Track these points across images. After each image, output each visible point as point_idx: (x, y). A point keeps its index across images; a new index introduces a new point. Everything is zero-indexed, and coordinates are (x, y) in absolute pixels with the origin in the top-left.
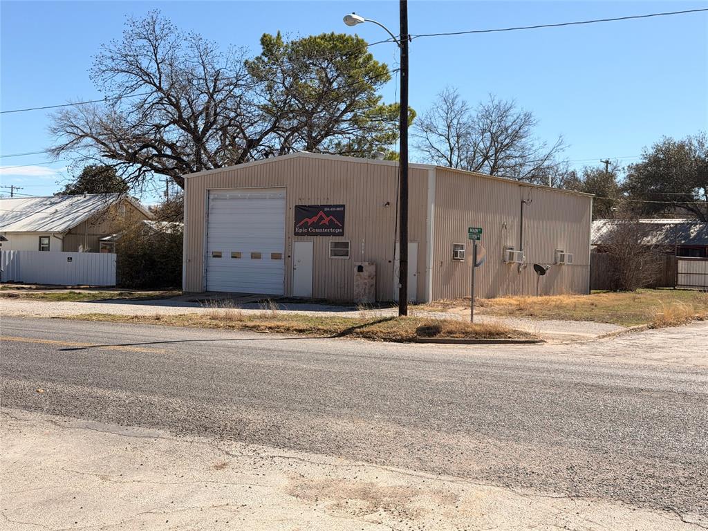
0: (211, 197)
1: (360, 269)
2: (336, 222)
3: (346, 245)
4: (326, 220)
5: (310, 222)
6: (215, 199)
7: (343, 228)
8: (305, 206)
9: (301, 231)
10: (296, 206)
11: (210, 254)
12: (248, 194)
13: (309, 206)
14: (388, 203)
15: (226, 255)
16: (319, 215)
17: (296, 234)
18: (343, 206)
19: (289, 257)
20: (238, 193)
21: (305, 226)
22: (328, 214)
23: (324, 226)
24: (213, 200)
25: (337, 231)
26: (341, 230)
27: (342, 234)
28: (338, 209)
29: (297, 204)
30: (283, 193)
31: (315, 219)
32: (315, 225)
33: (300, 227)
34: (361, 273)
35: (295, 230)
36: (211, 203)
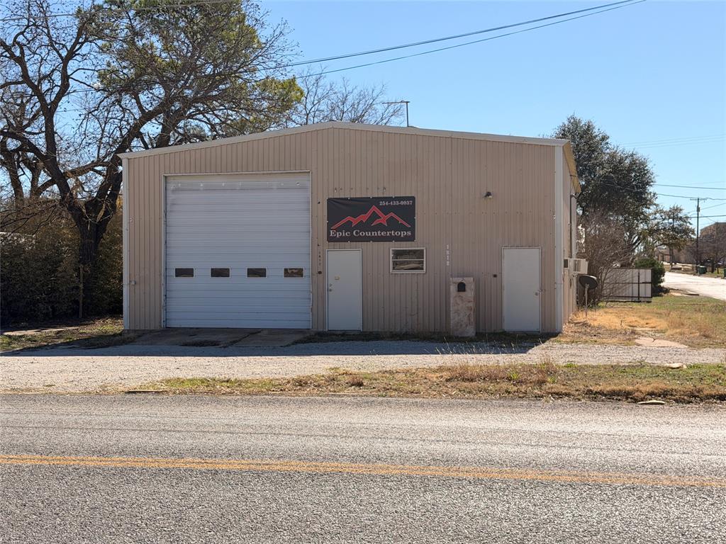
0: (171, 186)
1: (461, 287)
2: (401, 221)
3: (419, 254)
4: (383, 219)
5: (355, 221)
6: (176, 190)
7: (413, 229)
8: (346, 199)
9: (338, 235)
10: (329, 200)
11: (173, 273)
12: (239, 183)
13: (352, 199)
14: (488, 194)
15: (203, 273)
16: (369, 213)
17: (330, 239)
18: (413, 199)
19: (320, 273)
20: (222, 182)
21: (347, 227)
22: (385, 210)
23: (380, 227)
24: (174, 191)
25: (403, 234)
26: (409, 233)
27: (411, 238)
28: (402, 203)
29: (330, 197)
30: (305, 181)
31: (364, 218)
32: (363, 226)
33: (338, 230)
34: (462, 294)
35: (329, 233)
36: (171, 196)
